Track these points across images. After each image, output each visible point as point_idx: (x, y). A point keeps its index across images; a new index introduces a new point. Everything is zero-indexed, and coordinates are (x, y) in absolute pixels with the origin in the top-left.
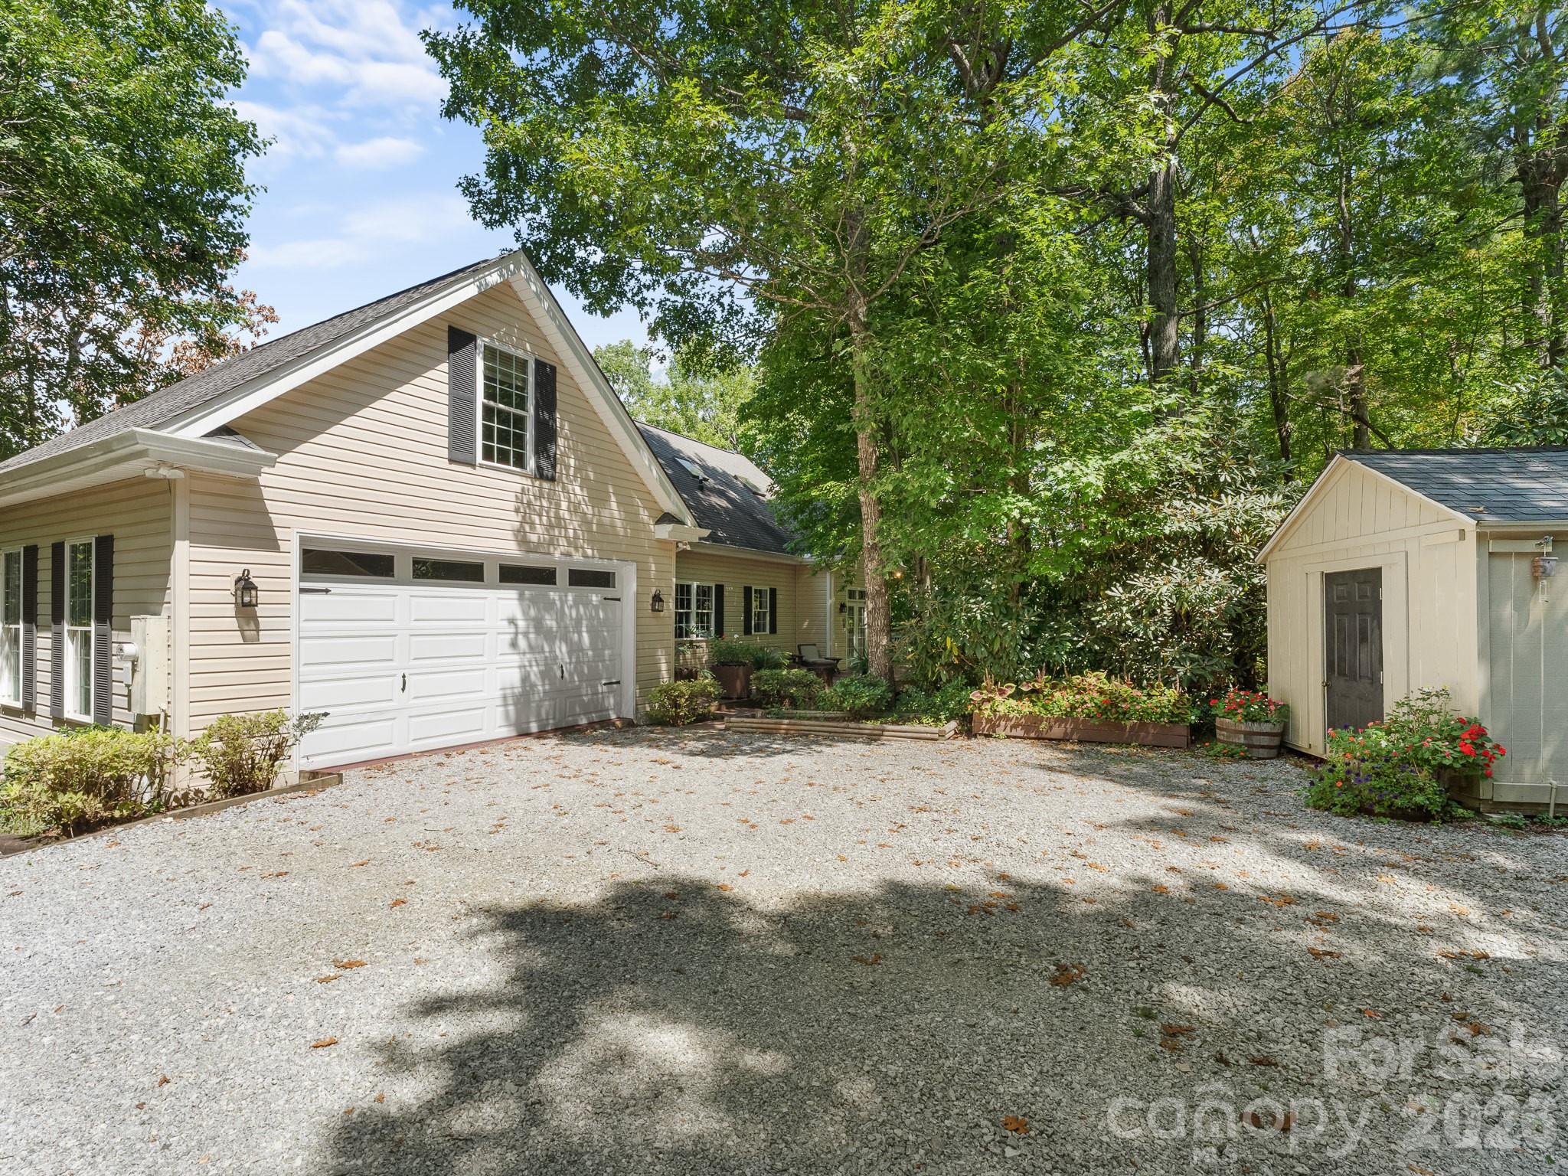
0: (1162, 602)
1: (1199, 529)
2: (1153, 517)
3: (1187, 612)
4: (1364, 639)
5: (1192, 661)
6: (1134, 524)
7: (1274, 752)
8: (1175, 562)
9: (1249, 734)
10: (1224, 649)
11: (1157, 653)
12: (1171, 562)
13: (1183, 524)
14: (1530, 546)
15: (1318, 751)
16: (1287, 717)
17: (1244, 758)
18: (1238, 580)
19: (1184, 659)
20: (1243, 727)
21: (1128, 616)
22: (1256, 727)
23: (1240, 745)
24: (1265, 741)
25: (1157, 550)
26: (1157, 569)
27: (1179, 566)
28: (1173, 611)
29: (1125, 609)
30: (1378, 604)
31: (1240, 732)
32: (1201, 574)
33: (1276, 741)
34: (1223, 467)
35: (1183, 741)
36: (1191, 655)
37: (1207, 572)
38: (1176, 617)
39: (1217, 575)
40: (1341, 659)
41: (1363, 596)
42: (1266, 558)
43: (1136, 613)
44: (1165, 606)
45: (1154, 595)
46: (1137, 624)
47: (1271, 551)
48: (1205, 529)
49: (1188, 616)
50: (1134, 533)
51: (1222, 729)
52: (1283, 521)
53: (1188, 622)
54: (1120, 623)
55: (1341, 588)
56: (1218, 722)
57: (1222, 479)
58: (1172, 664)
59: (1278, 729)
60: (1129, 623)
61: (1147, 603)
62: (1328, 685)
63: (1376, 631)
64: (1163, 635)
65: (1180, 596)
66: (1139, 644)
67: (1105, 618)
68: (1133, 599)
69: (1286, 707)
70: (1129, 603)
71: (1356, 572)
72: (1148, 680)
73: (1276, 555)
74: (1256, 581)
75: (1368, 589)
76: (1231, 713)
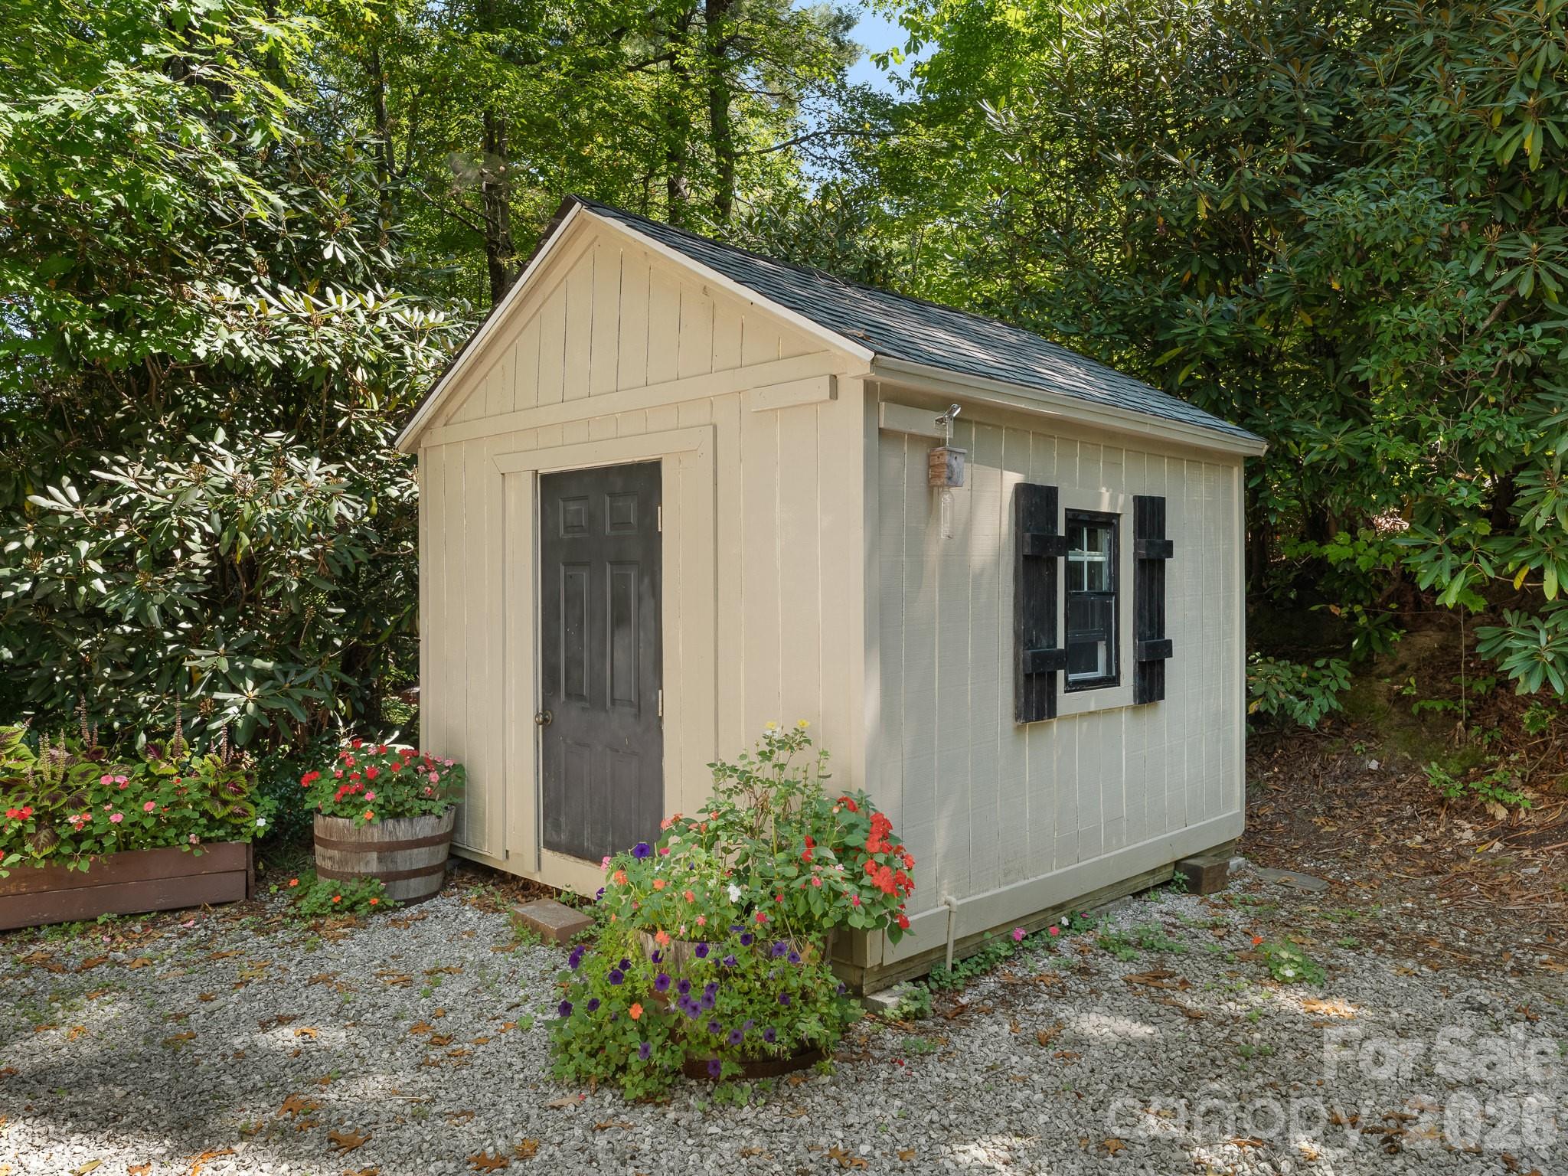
0: (185, 532)
1: (277, 361)
2: (166, 313)
3: (249, 560)
4: (621, 619)
5: (260, 677)
6: (117, 322)
7: (436, 879)
8: (221, 435)
9: (387, 849)
10: (326, 644)
11: (176, 660)
12: (212, 436)
13: (238, 338)
14: (926, 423)
15: (522, 866)
16: (459, 792)
17: (379, 910)
18: (357, 487)
19: (242, 675)
20: (376, 835)
21: (96, 566)
22: (403, 831)
23: (367, 879)
24: (421, 858)
25: (178, 402)
26: (175, 449)
27: (229, 445)
28: (213, 555)
29: (84, 547)
30: (652, 540)
31: (365, 847)
32: (283, 465)
33: (440, 854)
34: (329, 227)
35: (235, 885)
36: (258, 663)
37: (295, 463)
38: (222, 565)
39: (314, 471)
40: (574, 662)
41: (620, 524)
42: (417, 442)
43: (116, 560)
44: (195, 542)
45: (165, 512)
46: (118, 587)
47: (427, 427)
48: (290, 363)
49: (252, 567)
50: (113, 345)
51: (327, 844)
52: (447, 368)
53: (251, 583)
54: (72, 587)
55: (573, 507)
56: (319, 823)
57: (328, 254)
58: (211, 687)
59: (445, 827)
60: (98, 585)
61: (146, 532)
62: (546, 722)
63: (648, 604)
64: (189, 616)
65: (228, 514)
66: (130, 639)
67: (28, 572)
68: (110, 523)
69: (458, 769)
70: (99, 532)
71: (606, 471)
72: (151, 732)
73: (439, 434)
74: (393, 492)
75: (632, 509)
76: (350, 803)
